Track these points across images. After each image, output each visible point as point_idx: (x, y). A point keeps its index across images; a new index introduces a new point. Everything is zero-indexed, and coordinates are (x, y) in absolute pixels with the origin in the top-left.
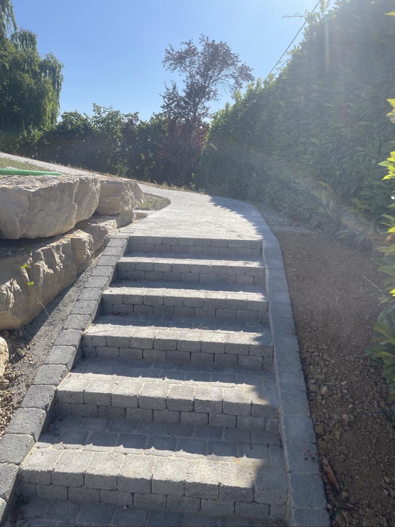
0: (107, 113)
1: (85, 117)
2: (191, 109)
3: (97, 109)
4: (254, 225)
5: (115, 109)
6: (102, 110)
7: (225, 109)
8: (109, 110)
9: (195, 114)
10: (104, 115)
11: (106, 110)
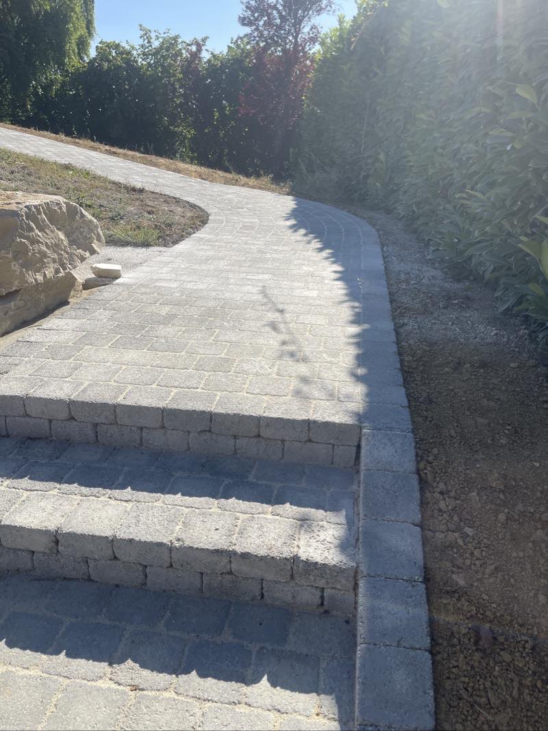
0: (161, 40)
1: (127, 47)
2: (289, 30)
3: (146, 34)
4: (356, 321)
5: (172, 34)
6: (153, 35)
7: (338, 27)
8: (165, 35)
9: (296, 38)
10: (156, 44)
11: (159, 36)
